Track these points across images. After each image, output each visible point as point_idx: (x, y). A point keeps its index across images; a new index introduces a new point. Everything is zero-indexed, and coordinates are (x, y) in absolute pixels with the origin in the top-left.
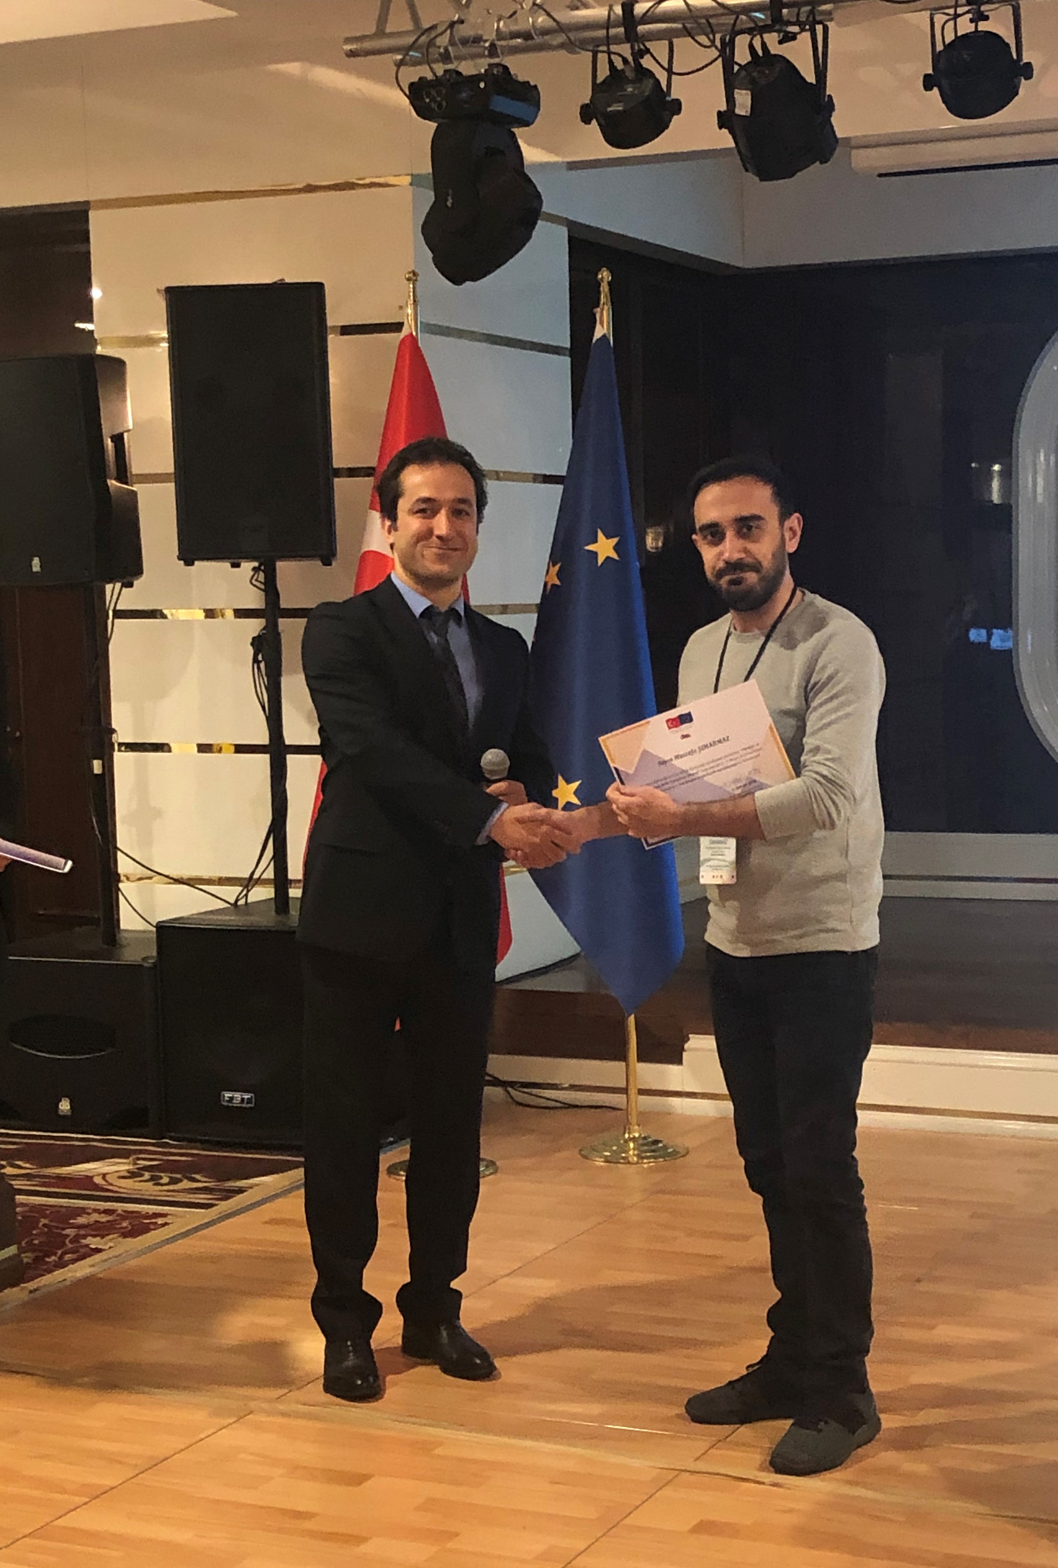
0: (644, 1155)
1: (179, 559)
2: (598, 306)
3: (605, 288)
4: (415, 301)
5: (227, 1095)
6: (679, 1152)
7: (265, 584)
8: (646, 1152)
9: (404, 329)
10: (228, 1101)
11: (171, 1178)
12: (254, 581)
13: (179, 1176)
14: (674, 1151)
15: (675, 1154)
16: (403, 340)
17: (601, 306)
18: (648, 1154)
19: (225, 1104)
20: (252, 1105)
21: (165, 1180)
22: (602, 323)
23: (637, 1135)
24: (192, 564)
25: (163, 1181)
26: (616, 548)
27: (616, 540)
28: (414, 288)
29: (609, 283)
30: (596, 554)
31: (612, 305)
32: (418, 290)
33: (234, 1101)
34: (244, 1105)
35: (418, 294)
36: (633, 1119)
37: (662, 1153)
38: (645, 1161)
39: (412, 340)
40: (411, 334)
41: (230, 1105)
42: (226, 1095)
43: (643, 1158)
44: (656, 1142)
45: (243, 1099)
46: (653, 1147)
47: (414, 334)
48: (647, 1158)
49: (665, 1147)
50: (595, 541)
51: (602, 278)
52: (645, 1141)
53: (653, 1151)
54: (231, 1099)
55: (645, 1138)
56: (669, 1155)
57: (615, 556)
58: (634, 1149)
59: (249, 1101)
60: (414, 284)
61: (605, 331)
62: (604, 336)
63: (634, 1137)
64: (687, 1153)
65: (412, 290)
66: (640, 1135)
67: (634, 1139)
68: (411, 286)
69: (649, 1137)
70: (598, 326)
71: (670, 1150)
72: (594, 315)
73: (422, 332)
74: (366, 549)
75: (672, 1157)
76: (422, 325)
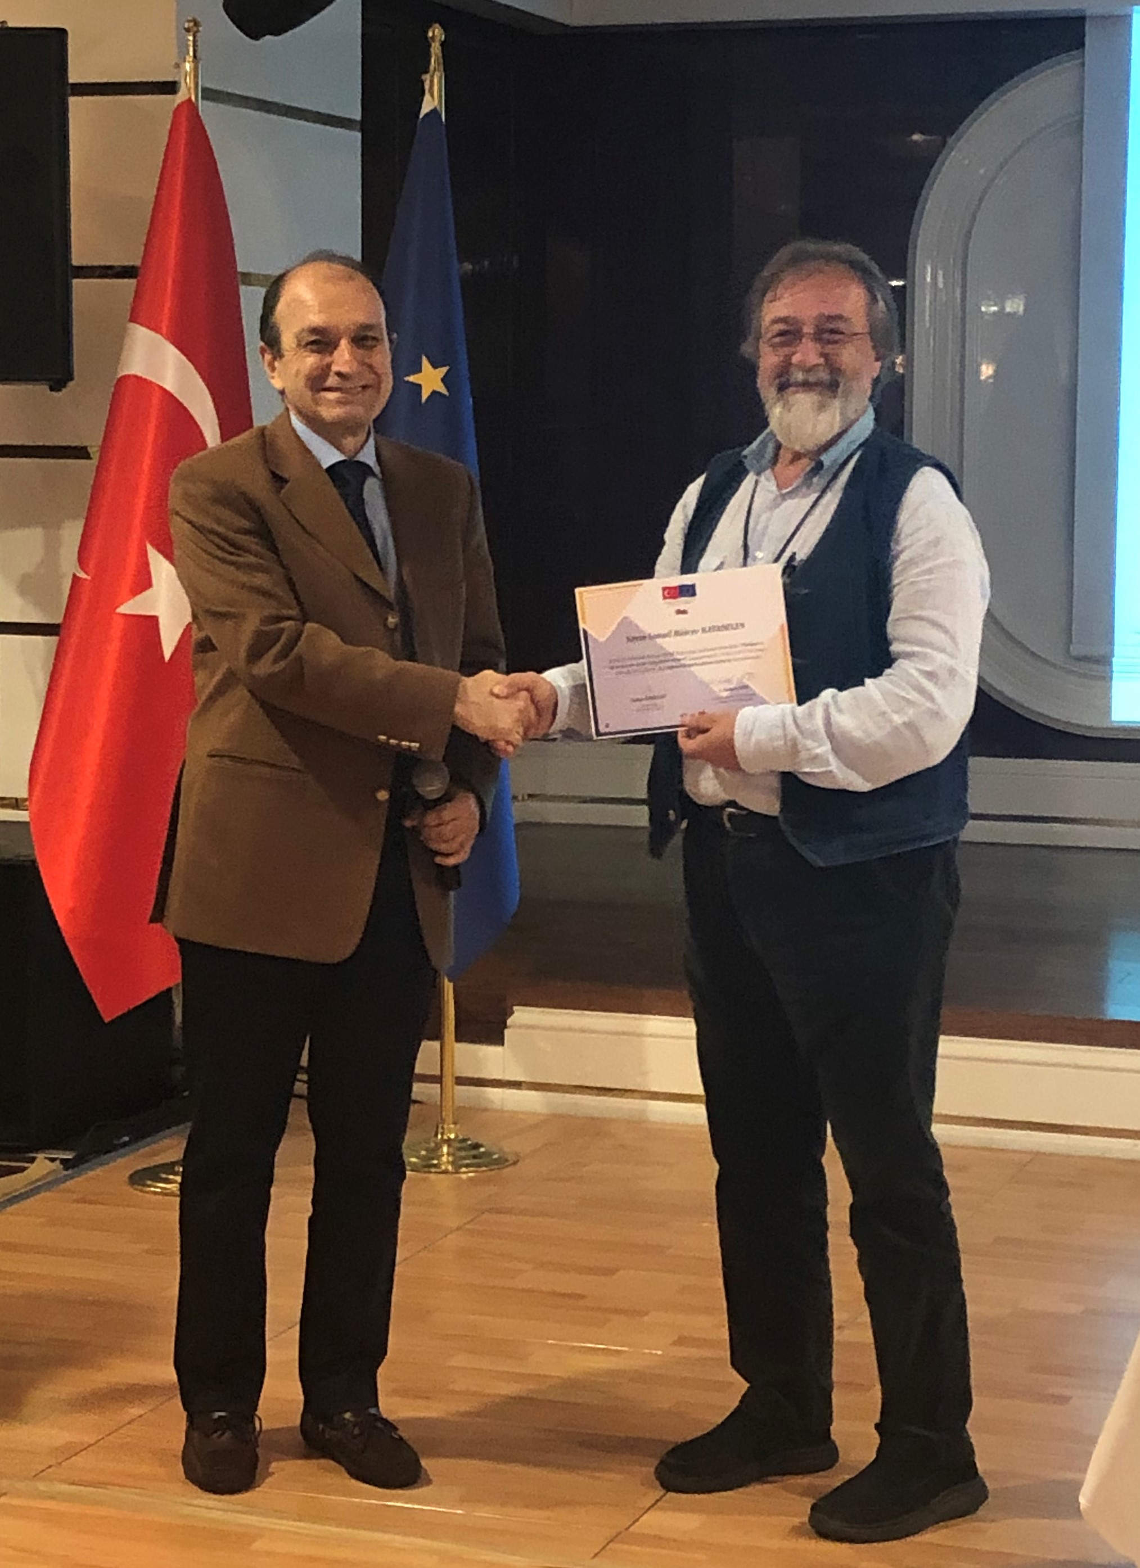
0: (460, 1163)
2: (427, 72)
3: (436, 49)
4: (195, 56)
6: (507, 1160)
8: (464, 1158)
9: (180, 94)
14: (499, 1158)
15: (502, 1162)
16: (179, 106)
17: (431, 72)
18: (468, 1161)
22: (432, 96)
23: (452, 1136)
26: (444, 380)
27: (445, 369)
28: (195, 41)
29: (443, 44)
30: (419, 386)
31: (445, 70)
32: (198, 44)
35: (199, 49)
36: (448, 1115)
37: (486, 1159)
38: (464, 1169)
39: (190, 105)
40: (190, 100)
43: (461, 1166)
44: (476, 1146)
46: (474, 1152)
47: (193, 98)
48: (467, 1166)
49: (488, 1154)
50: (418, 370)
51: (433, 38)
52: (464, 1145)
53: (475, 1157)
55: (464, 1140)
56: (497, 1162)
57: (443, 390)
58: (448, 1154)
60: (194, 37)
61: (436, 104)
62: (434, 112)
63: (449, 1139)
64: (518, 1161)
65: (191, 43)
66: (457, 1136)
67: (448, 1141)
68: (191, 38)
69: (468, 1139)
70: (427, 97)
71: (496, 1156)
72: (422, 83)
73: (203, 98)
74: (126, 373)
75: (497, 1164)
76: (204, 90)
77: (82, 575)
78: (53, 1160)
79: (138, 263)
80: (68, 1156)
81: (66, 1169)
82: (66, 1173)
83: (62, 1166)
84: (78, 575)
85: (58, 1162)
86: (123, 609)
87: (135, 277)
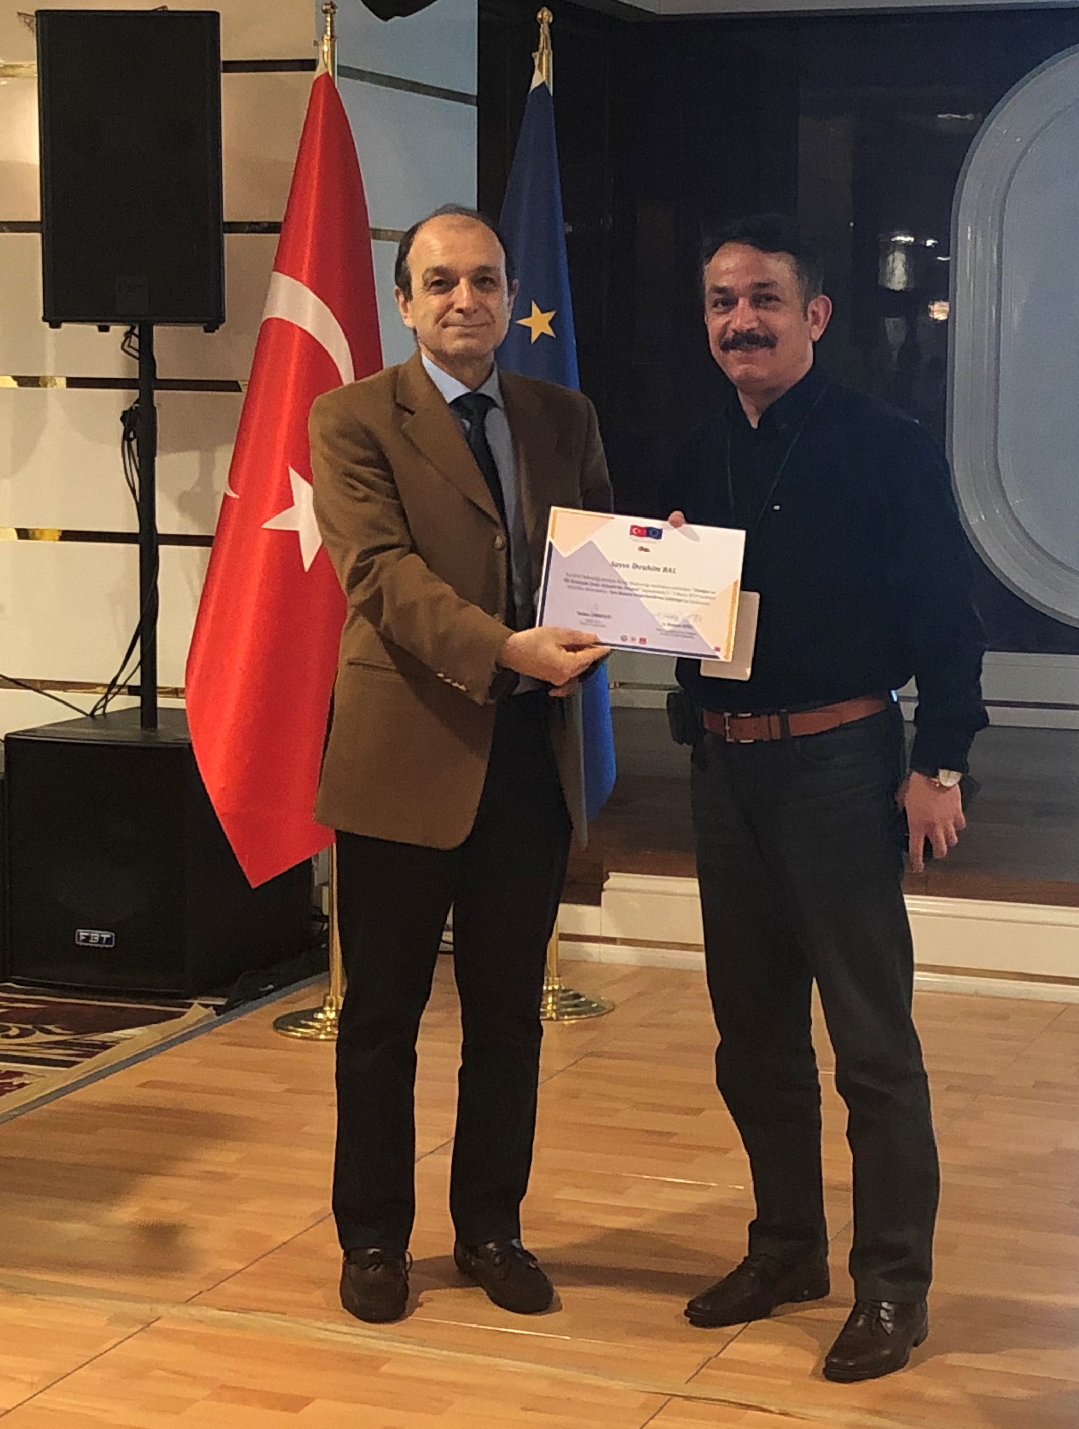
0: (564, 1010)
1: (44, 319)
2: (537, 50)
3: (544, 30)
4: (332, 36)
5: (83, 933)
6: (605, 1009)
7: (139, 351)
8: (567, 1006)
9: (318, 69)
10: (84, 941)
11: (20, 1028)
12: (126, 347)
13: (30, 1027)
14: (597, 1007)
15: (599, 1011)
16: (318, 79)
17: (540, 50)
18: (569, 1010)
19: (81, 944)
20: (111, 946)
21: (15, 1031)
22: (541, 71)
23: (556, 987)
24: (58, 327)
25: (11, 1033)
26: (551, 323)
27: (550, 315)
28: (332, 22)
29: (550, 25)
30: (529, 329)
31: (552, 48)
32: (335, 24)
33: (91, 941)
34: (101, 946)
35: (336, 28)
37: (587, 1008)
38: (566, 1017)
39: (327, 79)
40: (327, 73)
41: (86, 944)
42: (81, 934)
43: (563, 1014)
44: (577, 996)
45: (101, 938)
46: (576, 1001)
47: (330, 73)
48: (569, 1014)
49: (587, 1002)
50: (529, 315)
51: (542, 20)
52: (566, 995)
53: (576, 1006)
54: (88, 938)
55: (565, 991)
56: (594, 1010)
57: (551, 333)
58: (553, 1003)
59: (108, 940)
60: (331, 17)
61: (545, 79)
62: (543, 84)
63: (553, 990)
64: (613, 1009)
65: (328, 24)
66: (560, 987)
67: (553, 992)
68: (329, 19)
69: (571, 990)
70: (537, 72)
71: (594, 1005)
72: (532, 60)
73: (339, 74)
74: (269, 316)
75: (595, 1012)
76: (339, 66)
77: (232, 494)
78: (206, 1006)
79: (281, 219)
80: (221, 1002)
81: (218, 1014)
82: (219, 1017)
83: (214, 1012)
84: (228, 494)
85: (211, 1008)
86: (267, 525)
87: (279, 232)
